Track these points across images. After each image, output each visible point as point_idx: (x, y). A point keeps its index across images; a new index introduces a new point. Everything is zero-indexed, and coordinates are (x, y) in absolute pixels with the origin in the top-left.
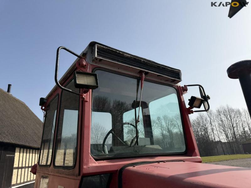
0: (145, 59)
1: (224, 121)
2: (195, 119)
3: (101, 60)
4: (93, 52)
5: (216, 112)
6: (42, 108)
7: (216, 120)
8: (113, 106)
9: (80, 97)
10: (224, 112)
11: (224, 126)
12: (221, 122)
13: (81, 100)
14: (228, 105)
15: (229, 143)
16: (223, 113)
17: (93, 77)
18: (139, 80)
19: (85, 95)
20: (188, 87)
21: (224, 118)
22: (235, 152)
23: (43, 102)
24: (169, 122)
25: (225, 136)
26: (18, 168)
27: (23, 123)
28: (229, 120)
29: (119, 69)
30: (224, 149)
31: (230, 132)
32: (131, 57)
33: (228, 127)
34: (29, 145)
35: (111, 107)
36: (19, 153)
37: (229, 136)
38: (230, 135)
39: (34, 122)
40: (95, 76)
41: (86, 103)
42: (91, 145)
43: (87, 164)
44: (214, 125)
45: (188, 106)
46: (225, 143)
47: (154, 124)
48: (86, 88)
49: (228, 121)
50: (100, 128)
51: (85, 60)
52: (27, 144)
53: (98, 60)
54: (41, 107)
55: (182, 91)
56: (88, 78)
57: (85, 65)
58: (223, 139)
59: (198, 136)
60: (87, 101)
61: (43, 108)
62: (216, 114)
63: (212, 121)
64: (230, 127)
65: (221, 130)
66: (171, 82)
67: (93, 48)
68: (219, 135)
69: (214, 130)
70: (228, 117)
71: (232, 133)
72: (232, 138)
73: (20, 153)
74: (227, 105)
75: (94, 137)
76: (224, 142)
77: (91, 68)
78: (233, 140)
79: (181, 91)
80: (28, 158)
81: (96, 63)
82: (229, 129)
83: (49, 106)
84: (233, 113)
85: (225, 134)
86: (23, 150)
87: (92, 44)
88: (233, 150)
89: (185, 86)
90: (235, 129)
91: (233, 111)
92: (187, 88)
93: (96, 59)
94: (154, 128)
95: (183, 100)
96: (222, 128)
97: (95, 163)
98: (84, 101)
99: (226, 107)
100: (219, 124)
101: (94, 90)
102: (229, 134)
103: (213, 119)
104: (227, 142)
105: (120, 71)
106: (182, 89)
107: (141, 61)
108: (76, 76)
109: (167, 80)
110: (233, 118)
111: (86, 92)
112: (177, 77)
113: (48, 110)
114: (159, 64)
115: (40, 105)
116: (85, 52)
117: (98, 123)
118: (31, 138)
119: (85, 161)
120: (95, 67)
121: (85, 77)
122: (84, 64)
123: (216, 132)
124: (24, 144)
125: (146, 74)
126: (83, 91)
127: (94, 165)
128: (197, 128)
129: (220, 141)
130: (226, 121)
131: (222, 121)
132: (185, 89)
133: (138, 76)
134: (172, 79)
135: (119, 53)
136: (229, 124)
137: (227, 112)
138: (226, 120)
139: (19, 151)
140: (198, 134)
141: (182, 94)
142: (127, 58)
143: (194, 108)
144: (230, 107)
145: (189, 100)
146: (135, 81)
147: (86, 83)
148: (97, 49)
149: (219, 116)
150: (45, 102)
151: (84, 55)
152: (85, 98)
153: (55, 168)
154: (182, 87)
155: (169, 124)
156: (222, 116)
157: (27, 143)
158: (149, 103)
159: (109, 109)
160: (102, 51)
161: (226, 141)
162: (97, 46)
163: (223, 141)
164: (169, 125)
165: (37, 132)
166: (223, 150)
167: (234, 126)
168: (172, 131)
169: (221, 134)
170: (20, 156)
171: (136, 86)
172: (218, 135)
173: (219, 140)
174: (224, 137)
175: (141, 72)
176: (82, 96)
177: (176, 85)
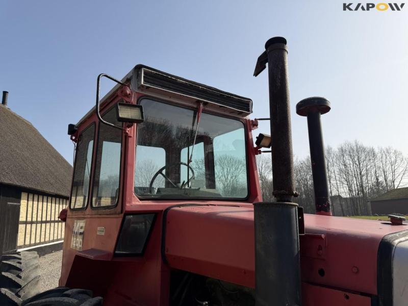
0: (205, 86)
1: (349, 166)
2: (305, 160)
3: (148, 88)
4: (139, 76)
5: (337, 150)
6: (71, 139)
7: (335, 164)
8: (177, 134)
9: (123, 132)
10: (350, 152)
11: (347, 174)
12: (343, 167)
13: (124, 135)
14: (358, 141)
15: (352, 199)
16: (348, 152)
17: (138, 109)
18: (196, 111)
19: (128, 129)
20: (259, 121)
21: (349, 161)
22: (359, 212)
23: (72, 130)
24: (262, 165)
25: (348, 189)
26: (26, 223)
27: (31, 156)
28: (356, 164)
29: (170, 97)
30: (344, 208)
31: (355, 182)
32: (187, 84)
33: (353, 175)
34: (42, 189)
35: (173, 137)
36: (26, 201)
37: (353, 189)
38: (354, 187)
39: (47, 155)
40: (141, 108)
41: (130, 139)
42: (135, 188)
43: (130, 202)
44: (333, 171)
45: (255, 146)
46: (346, 199)
47: (240, 166)
48: (130, 122)
49: (354, 165)
50: (155, 168)
51: (129, 88)
52: (39, 188)
53: (145, 87)
54: (70, 136)
55: (252, 127)
56: (132, 110)
57: (129, 94)
58: (344, 193)
59: (307, 186)
60: (131, 137)
61: (74, 138)
62: (338, 155)
63: (329, 164)
64: (356, 176)
65: (343, 180)
66: (238, 114)
67: (139, 72)
68: (339, 187)
69: (332, 179)
70: (356, 159)
71: (358, 184)
72: (357, 192)
73: (28, 200)
74: (356, 141)
75: (144, 181)
76: (345, 197)
77: (136, 97)
78: (358, 194)
79: (249, 126)
80: (41, 209)
81: (142, 90)
82: (354, 178)
83: (81, 135)
84: (363, 153)
85: (348, 185)
86: (32, 196)
87: (138, 68)
88: (357, 210)
89: (255, 119)
90: (364, 178)
91: (364, 150)
92: (257, 122)
93: (142, 86)
94: (239, 172)
95: (250, 138)
96: (345, 177)
97: (139, 202)
98: (127, 137)
99: (354, 145)
100: (340, 170)
101: (138, 124)
102: (353, 185)
103: (331, 161)
104: (350, 198)
105: (172, 100)
106: (251, 123)
107: (199, 88)
108: (119, 108)
109: (233, 112)
110: (363, 160)
111: (129, 127)
112: (246, 108)
113: (80, 140)
114: (223, 92)
115: (69, 134)
116: (129, 77)
117: (150, 161)
118: (44, 180)
119: (128, 199)
120: (141, 95)
121: (129, 110)
122: (128, 92)
123: (335, 182)
124: (34, 187)
125: (205, 104)
126: (127, 125)
127: (137, 203)
128: (306, 173)
129: (339, 195)
130: (352, 166)
131: (345, 165)
132: (254, 124)
133: (195, 106)
134: (238, 111)
135: (171, 78)
136: (355, 170)
137: (355, 151)
138: (352, 163)
139: (27, 199)
140: (306, 183)
141: (251, 130)
142: (181, 84)
143: (263, 148)
144: (359, 144)
145: (257, 138)
146: (191, 113)
147: (130, 117)
148: (144, 73)
149: (342, 158)
150: (76, 130)
151: (128, 80)
152: (129, 133)
153: (93, 210)
154: (252, 121)
155: (263, 166)
156: (347, 157)
157: (39, 186)
158: (214, 137)
159: (170, 139)
160: (149, 76)
161: (348, 196)
162: (144, 70)
163: (343, 196)
164: (262, 168)
165: (53, 170)
166: (342, 209)
167: (362, 173)
168: (267, 177)
169: (341, 185)
170: (29, 206)
171: (192, 118)
172: (336, 187)
173: (337, 195)
174: (346, 190)
175: (198, 102)
176: (125, 130)
177: (245, 118)
